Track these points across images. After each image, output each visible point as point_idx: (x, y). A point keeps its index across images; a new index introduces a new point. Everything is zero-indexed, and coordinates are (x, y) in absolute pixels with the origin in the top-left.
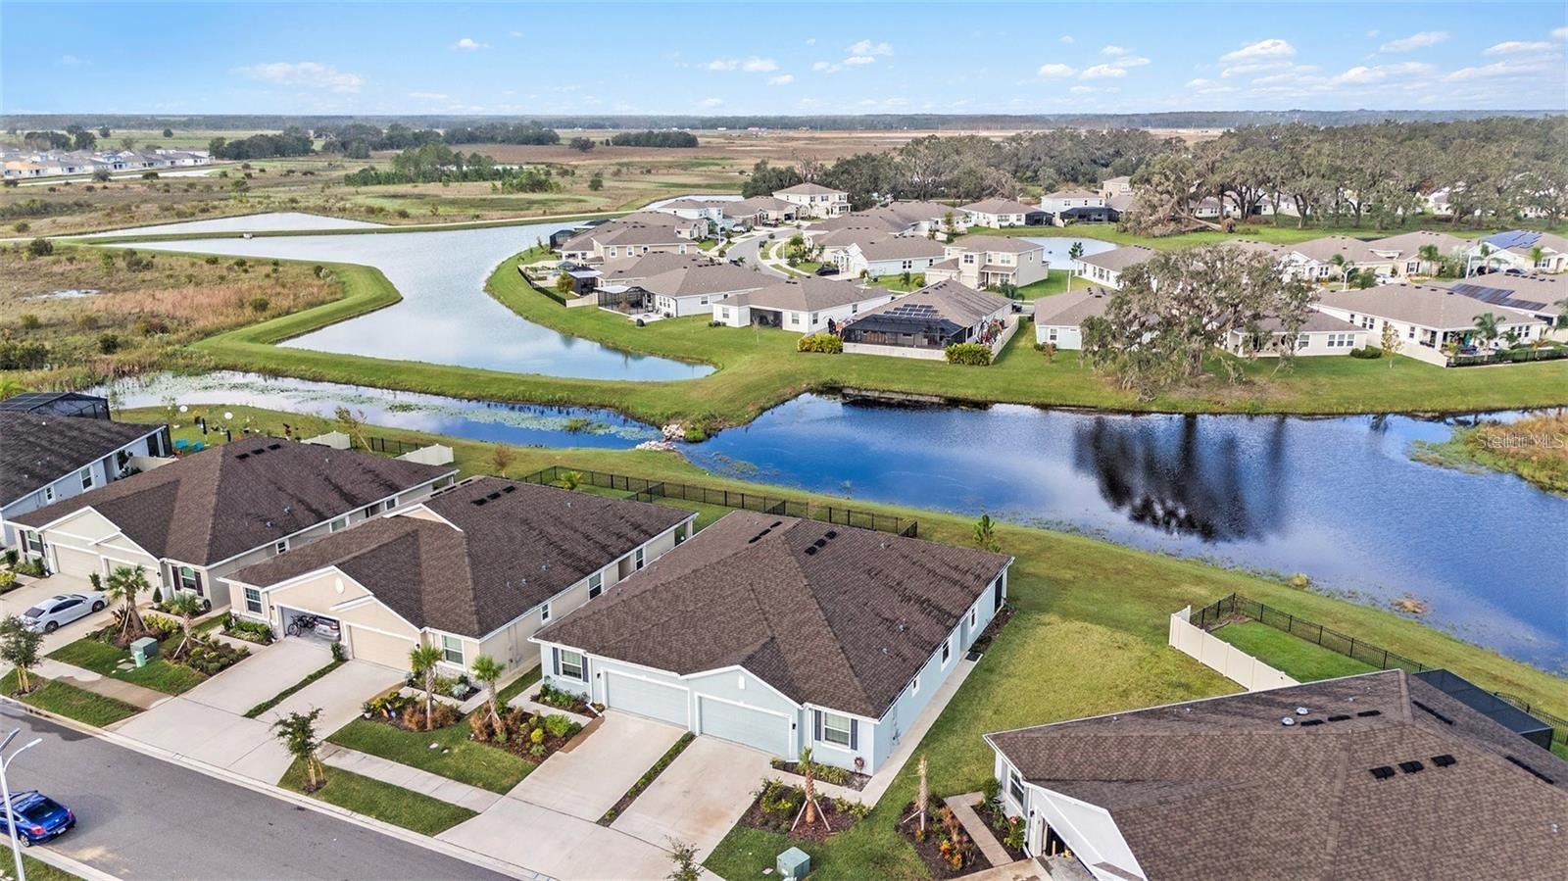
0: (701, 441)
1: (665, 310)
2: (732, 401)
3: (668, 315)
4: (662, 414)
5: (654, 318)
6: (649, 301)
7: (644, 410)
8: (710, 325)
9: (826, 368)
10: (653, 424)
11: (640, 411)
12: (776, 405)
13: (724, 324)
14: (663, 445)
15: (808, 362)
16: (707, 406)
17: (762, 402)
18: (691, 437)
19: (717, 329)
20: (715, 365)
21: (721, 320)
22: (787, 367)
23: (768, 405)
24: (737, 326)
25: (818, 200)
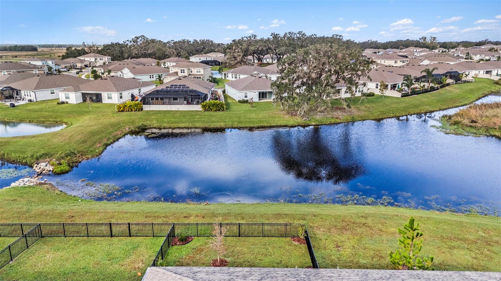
0: (67, 172)
1: (28, 98)
2: (84, 142)
3: (30, 101)
4: (32, 156)
5: (21, 103)
6: (17, 94)
7: (17, 155)
8: (58, 104)
9: (137, 119)
10: (26, 164)
11: (13, 156)
12: (114, 142)
13: (67, 103)
14: (35, 180)
15: (125, 116)
16: (67, 147)
17: (105, 141)
18: (58, 169)
19: (63, 105)
20: (66, 123)
21: (64, 100)
22: (113, 120)
23: (109, 142)
24: (75, 103)
25: (98, 59)
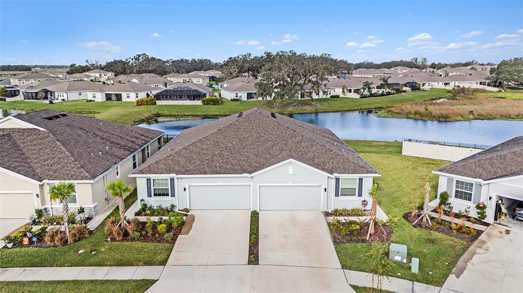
1: (61, 98)
3: (63, 100)
6: (52, 96)
8: (87, 102)
13: (94, 101)
15: (142, 108)
19: (91, 103)
21: (92, 99)
24: (100, 101)
25: (103, 75)
